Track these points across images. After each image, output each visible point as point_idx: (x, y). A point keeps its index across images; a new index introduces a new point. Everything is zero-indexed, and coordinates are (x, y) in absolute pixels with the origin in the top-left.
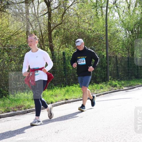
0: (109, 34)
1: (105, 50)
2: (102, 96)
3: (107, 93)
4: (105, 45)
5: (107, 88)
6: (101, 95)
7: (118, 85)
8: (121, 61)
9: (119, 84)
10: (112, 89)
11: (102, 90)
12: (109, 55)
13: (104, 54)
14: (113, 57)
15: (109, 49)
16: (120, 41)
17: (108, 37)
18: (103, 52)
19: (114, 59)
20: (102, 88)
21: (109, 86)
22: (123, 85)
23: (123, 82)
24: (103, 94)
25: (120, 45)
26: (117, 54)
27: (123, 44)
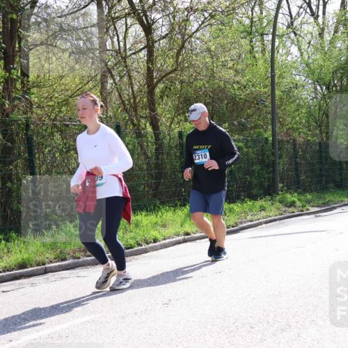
0: (277, 93)
1: (270, 127)
2: (264, 225)
3: (275, 220)
4: (269, 116)
5: (273, 208)
6: (260, 224)
7: (298, 203)
8: (305, 152)
9: (299, 200)
10: (285, 211)
11: (263, 213)
12: (279, 137)
13: (268, 135)
14: (288, 142)
15: (278, 125)
16: (302, 107)
17: (277, 98)
18: (265, 131)
19: (289, 146)
20: (263, 209)
21: (278, 204)
22: (309, 202)
23: (309, 196)
24: (266, 222)
25: (302, 117)
26: (295, 135)
27: (310, 114)
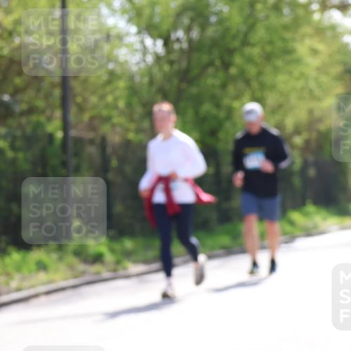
1: (58, 113)
2: (43, 299)
3: (63, 289)
4: (57, 92)
5: (62, 266)
6: (36, 296)
7: (109, 257)
8: (122, 160)
9: (112, 251)
10: (84, 273)
11: (42, 276)
12: (73, 133)
13: (54, 128)
14: (92, 142)
15: (73, 110)
16: (119, 77)
18: (49, 119)
19: (92, 150)
20: (42, 267)
21: (71, 259)
22: (128, 255)
23: (128, 244)
24: (48, 293)
25: (118, 96)
26: (105, 129)
27: (133, 90)
